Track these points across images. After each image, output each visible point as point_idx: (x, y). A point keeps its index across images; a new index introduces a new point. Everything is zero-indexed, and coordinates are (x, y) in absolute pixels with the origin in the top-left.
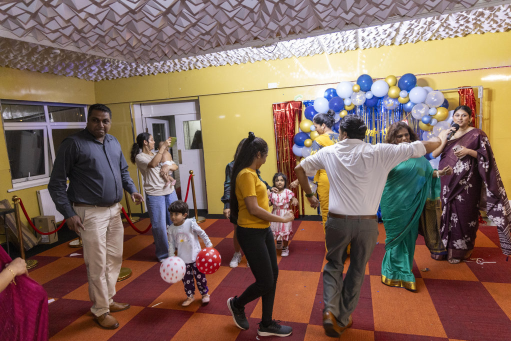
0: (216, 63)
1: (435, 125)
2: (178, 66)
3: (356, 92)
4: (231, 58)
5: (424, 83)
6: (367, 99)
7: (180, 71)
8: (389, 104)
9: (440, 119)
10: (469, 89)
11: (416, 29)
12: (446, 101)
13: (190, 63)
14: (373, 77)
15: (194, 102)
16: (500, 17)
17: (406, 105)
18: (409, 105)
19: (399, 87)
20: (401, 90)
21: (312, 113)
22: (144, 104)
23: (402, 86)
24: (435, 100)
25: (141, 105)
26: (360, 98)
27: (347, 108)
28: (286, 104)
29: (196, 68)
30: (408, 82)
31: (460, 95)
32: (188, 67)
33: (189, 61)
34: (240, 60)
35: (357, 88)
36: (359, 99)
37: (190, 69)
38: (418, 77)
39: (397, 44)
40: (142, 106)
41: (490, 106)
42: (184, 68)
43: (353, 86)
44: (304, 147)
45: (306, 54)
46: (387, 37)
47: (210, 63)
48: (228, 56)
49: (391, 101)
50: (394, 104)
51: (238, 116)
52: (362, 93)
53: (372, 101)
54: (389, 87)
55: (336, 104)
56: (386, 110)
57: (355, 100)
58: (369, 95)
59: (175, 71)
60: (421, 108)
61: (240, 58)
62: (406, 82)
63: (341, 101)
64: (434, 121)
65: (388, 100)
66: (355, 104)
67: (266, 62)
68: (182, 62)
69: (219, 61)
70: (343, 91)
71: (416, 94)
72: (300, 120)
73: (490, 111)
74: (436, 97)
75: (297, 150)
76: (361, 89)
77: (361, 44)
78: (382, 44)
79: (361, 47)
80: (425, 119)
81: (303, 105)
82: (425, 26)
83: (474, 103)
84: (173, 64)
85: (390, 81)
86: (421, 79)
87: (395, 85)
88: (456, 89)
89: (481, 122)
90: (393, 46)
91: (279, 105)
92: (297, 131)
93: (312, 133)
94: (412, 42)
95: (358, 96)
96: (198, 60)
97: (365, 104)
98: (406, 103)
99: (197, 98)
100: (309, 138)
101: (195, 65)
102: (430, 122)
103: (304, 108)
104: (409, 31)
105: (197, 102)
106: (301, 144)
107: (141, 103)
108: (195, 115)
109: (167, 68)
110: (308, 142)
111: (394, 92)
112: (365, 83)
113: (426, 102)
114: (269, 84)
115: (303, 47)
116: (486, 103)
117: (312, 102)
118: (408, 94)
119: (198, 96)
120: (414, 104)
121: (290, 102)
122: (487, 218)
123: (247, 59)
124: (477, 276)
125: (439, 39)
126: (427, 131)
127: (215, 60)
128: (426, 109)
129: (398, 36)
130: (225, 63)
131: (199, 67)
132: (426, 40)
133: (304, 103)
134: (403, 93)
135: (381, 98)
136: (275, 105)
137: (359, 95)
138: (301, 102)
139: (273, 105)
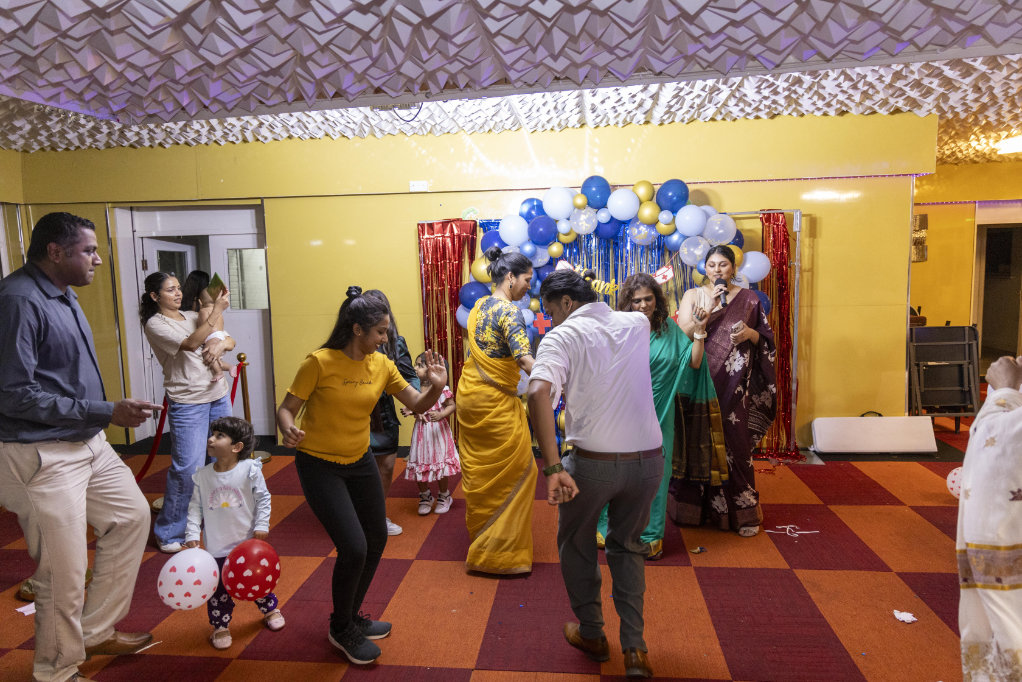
0: (300, 132)
2: (219, 133)
3: (580, 208)
4: (333, 125)
5: (703, 199)
6: (599, 223)
7: (223, 143)
8: (639, 234)
10: (778, 214)
11: (688, 98)
12: (739, 234)
13: (244, 129)
14: (611, 181)
15: (253, 211)
16: (828, 90)
17: (669, 238)
18: (675, 238)
19: (658, 203)
20: (662, 210)
22: (139, 209)
23: (663, 202)
24: (721, 231)
25: (131, 209)
26: (587, 221)
27: (563, 238)
28: (445, 224)
29: (258, 140)
30: (673, 196)
31: (763, 225)
32: (240, 137)
33: (242, 123)
34: (353, 130)
35: (581, 200)
36: (585, 223)
37: (245, 141)
38: (691, 188)
39: (655, 122)
40: (135, 213)
41: (812, 247)
42: (231, 139)
43: (574, 197)
45: (487, 129)
46: (637, 109)
47: (288, 131)
48: (327, 119)
49: (643, 229)
50: (649, 235)
51: (350, 242)
52: (590, 212)
53: (609, 228)
54: (641, 203)
55: (541, 230)
56: (634, 245)
57: (578, 224)
58: (603, 216)
59: (211, 143)
60: (697, 245)
61: (352, 126)
62: (670, 194)
63: (552, 223)
65: (638, 227)
66: (578, 232)
67: (407, 139)
68: (226, 124)
69: (307, 128)
70: (557, 205)
71: (688, 217)
72: (472, 258)
73: (813, 255)
74: (722, 226)
76: (589, 204)
77: (590, 117)
78: (628, 120)
79: (590, 124)
81: (478, 228)
82: (703, 94)
83: (787, 241)
84: (207, 128)
85: (643, 192)
86: (697, 192)
87: (651, 200)
88: (756, 213)
89: (797, 275)
90: (648, 126)
91: (431, 226)
92: (467, 279)
94: (682, 121)
95: (583, 217)
96: (261, 124)
97: (596, 232)
98: (671, 235)
99: (259, 202)
101: (255, 133)
103: (480, 235)
104: (675, 100)
105: (259, 210)
107: (133, 207)
108: (255, 236)
109: (193, 135)
111: (648, 211)
112: (597, 191)
113: (705, 234)
114: (412, 183)
115: (479, 114)
116: (807, 241)
117: (497, 223)
118: (674, 217)
119: (262, 199)
120: (685, 237)
121: (454, 221)
122: (808, 450)
123: (366, 129)
124: (786, 558)
125: (728, 120)
127: (299, 127)
128: (704, 246)
129: (657, 108)
130: (321, 134)
131: (266, 138)
132: (707, 120)
133: (482, 225)
134: (665, 216)
135: (626, 223)
136: (422, 225)
137: (585, 214)
138: (476, 222)
139: (419, 225)
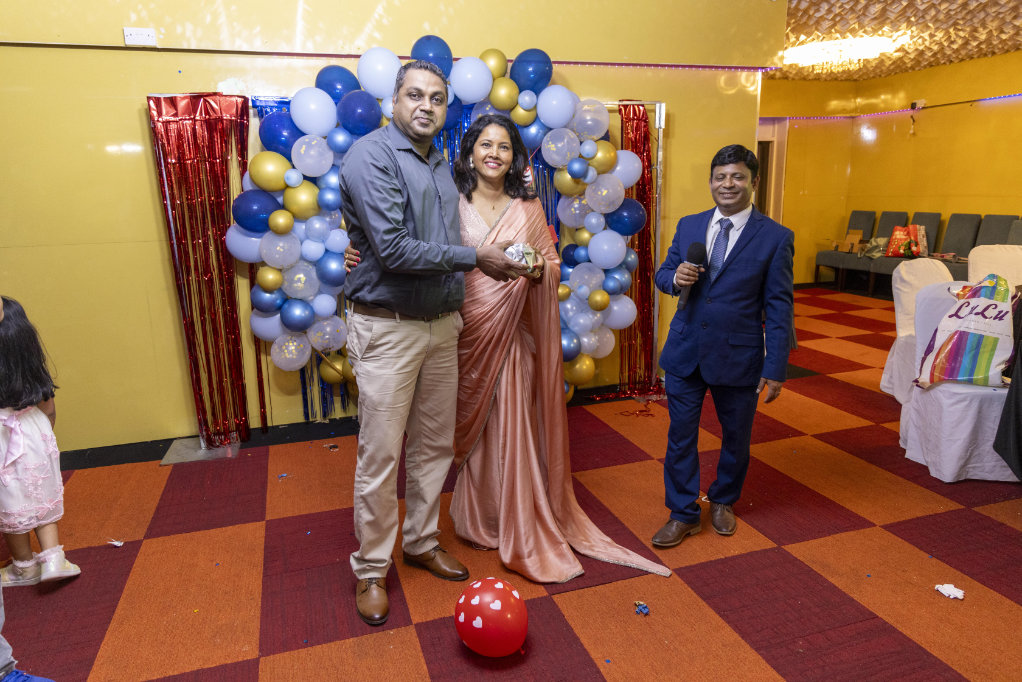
1: (594, 182)
9: (601, 169)
10: (638, 106)
12: (608, 131)
17: (525, 130)
18: (533, 130)
19: (512, 77)
20: (520, 91)
21: (285, 134)
23: (521, 80)
24: (591, 123)
28: (195, 99)
30: (534, 71)
31: (622, 119)
38: (554, 65)
44: (268, 235)
54: (494, 80)
55: (359, 111)
60: (562, 139)
62: (531, 69)
63: (372, 103)
64: (592, 173)
71: (553, 103)
72: (243, 154)
74: (595, 115)
75: (241, 243)
80: (576, 167)
81: (250, 109)
83: (648, 140)
85: (493, 63)
87: (504, 76)
88: (613, 104)
89: (659, 181)
91: (172, 101)
93: (289, 192)
98: (527, 126)
100: (282, 207)
102: (584, 174)
103: (254, 123)
106: (257, 225)
110: (280, 219)
111: (504, 91)
112: (433, 54)
113: (574, 125)
114: (127, 32)
118: (537, 100)
120: (547, 129)
121: (209, 95)
126: (569, 196)
133: (256, 105)
134: (527, 98)
135: (472, 107)
136: (157, 101)
138: (246, 100)
139: (149, 98)
